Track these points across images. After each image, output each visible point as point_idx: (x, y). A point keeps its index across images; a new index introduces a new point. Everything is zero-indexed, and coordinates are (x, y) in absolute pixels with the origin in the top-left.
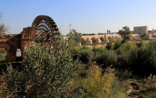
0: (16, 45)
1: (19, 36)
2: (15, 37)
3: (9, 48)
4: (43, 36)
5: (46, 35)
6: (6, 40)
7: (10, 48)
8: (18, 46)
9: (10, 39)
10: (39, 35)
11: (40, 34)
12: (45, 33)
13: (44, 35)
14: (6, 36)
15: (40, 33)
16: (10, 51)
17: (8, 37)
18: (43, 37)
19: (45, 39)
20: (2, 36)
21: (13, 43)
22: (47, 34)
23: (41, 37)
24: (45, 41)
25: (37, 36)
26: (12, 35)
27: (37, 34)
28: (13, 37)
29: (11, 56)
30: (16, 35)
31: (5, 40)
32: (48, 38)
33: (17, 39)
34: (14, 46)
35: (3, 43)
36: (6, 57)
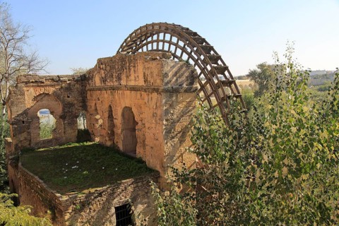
0: (75, 102)
1: (83, 80)
2: (73, 83)
3: (59, 110)
4: (180, 77)
5: (187, 74)
6: (54, 89)
7: (63, 109)
8: (81, 104)
9: (62, 88)
10: (170, 74)
11: (175, 70)
12: (184, 69)
13: (182, 74)
14: (53, 80)
15: (173, 67)
16: (63, 117)
17: (57, 81)
18: (180, 80)
19: (185, 86)
20: (44, 80)
21: (68, 97)
22: (190, 70)
23: (175, 78)
24: (186, 91)
25: (166, 75)
26: (66, 76)
27: (166, 69)
28: (68, 82)
29: (65, 128)
30: (76, 78)
31: (51, 90)
32: (192, 83)
33: (77, 86)
34: (71, 105)
35: (46, 97)
36: (54, 131)
